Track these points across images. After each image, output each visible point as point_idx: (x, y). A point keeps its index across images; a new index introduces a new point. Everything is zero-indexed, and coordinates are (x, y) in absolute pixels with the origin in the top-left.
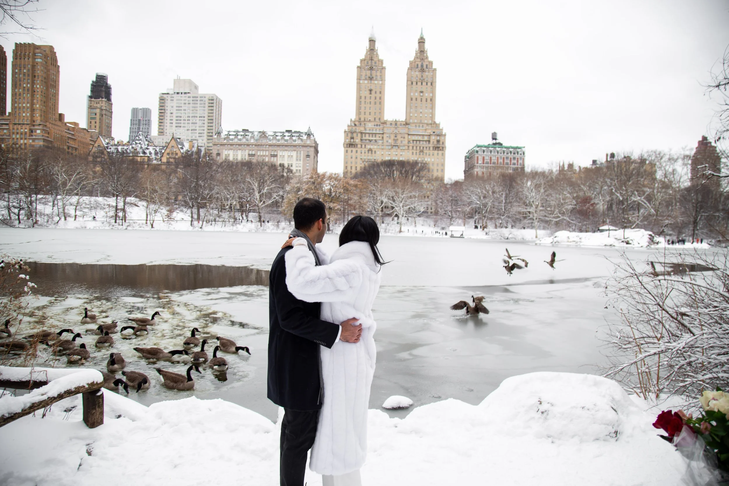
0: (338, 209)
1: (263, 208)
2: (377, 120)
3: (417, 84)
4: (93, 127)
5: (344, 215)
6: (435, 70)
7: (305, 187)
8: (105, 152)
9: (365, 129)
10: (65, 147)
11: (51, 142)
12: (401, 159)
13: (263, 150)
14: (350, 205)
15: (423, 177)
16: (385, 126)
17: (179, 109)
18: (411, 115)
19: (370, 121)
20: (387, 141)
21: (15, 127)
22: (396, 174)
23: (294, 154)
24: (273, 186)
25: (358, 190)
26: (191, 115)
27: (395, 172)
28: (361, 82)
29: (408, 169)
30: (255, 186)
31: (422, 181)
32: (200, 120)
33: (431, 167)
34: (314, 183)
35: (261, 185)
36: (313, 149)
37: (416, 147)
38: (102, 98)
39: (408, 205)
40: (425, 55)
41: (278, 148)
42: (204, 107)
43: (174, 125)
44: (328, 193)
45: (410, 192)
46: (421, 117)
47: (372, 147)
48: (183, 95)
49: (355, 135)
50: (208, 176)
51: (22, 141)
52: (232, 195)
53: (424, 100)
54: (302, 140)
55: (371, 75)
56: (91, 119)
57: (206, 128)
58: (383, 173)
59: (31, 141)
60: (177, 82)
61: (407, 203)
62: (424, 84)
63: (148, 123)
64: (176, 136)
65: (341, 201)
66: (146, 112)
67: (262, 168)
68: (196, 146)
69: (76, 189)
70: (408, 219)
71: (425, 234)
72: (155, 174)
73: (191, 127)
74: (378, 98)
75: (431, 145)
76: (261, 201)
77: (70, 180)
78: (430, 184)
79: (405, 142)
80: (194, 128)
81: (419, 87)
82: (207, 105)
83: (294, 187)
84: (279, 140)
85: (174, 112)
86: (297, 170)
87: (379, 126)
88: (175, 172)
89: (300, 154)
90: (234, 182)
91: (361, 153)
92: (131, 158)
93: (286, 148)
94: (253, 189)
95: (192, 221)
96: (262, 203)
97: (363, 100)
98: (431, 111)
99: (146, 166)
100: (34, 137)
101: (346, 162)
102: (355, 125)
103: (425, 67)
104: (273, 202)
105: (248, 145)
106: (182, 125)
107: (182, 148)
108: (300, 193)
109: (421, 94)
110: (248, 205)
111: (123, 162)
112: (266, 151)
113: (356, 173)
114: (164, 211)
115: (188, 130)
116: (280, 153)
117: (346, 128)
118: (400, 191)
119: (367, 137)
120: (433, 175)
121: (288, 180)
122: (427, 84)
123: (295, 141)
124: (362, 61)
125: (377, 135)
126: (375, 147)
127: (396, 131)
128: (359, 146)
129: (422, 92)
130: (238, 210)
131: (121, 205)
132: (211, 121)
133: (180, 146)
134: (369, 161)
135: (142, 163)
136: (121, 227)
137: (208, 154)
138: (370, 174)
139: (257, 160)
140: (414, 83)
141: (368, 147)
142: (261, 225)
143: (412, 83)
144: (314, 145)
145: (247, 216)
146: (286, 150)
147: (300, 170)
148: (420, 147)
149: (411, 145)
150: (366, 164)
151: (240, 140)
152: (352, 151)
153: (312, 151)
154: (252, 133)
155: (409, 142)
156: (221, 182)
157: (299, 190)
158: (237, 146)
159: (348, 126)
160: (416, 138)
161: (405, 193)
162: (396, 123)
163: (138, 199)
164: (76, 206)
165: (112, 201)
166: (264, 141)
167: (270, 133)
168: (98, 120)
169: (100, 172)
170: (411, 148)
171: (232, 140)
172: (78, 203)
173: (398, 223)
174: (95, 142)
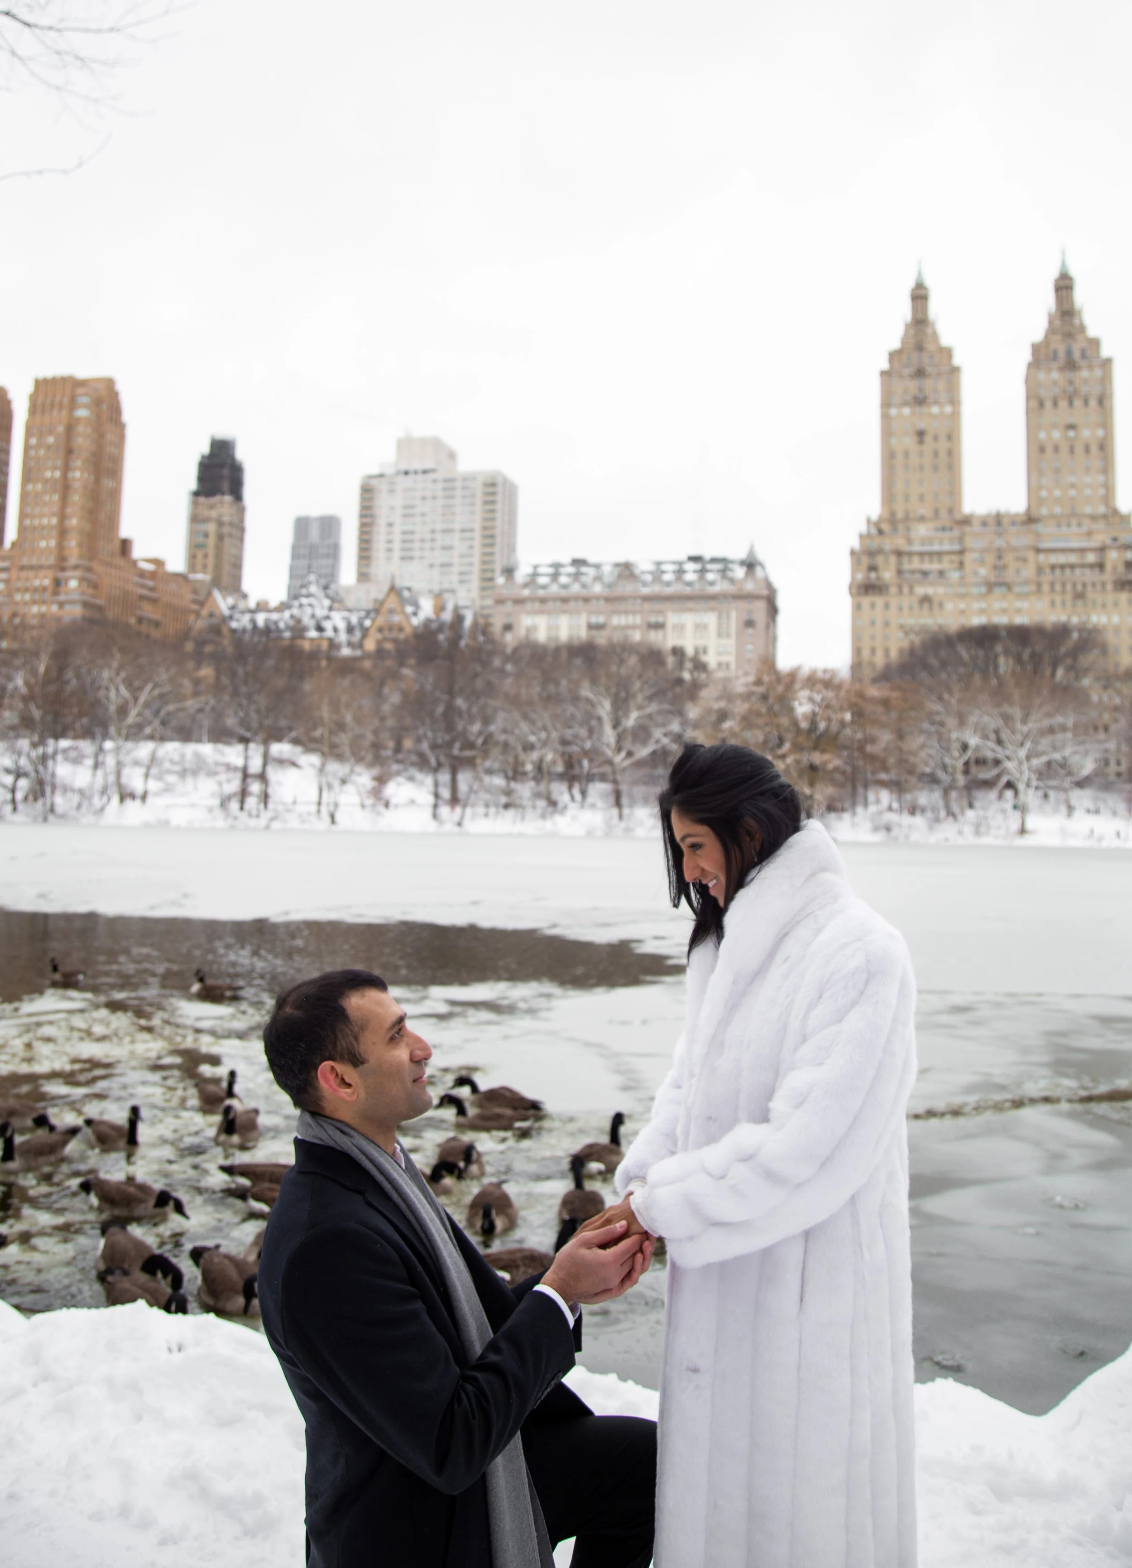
0: (836, 769)
1: (624, 770)
2: (943, 514)
3: (1055, 404)
4: (199, 566)
5: (854, 788)
6: (1108, 362)
7: (741, 708)
8: (225, 630)
9: (909, 541)
10: (133, 621)
11: (100, 609)
12: (1019, 620)
13: (626, 612)
14: (872, 758)
15: (1086, 671)
16: (967, 529)
17: (408, 512)
18: (1044, 493)
19: (922, 519)
20: (975, 573)
21: (24, 574)
22: (1004, 664)
23: (711, 619)
24: (653, 708)
25: (894, 715)
26: (439, 527)
27: (1002, 660)
28: (893, 412)
29: (1039, 648)
30: (605, 708)
31: (1086, 682)
32: (462, 539)
33: (1111, 639)
34: (764, 697)
35: (620, 705)
36: (760, 607)
37: (1064, 585)
38: (223, 494)
39: (1043, 753)
40: (1076, 322)
41: (667, 605)
42: (473, 504)
43: (397, 554)
44: (804, 725)
45: (1049, 715)
46: (1073, 499)
47: (930, 591)
48: (420, 477)
49: (880, 560)
50: (479, 684)
51: (35, 609)
52: (543, 735)
53: (1079, 449)
54: (732, 581)
55: (920, 390)
56: (195, 549)
57: (476, 559)
58: (965, 665)
59: (54, 608)
60: (405, 444)
61: (1040, 748)
62: (1078, 403)
63: (334, 552)
64: (400, 583)
65: (845, 747)
66: (329, 525)
67: (622, 662)
68: (450, 606)
69: (150, 723)
70: (1046, 796)
71: (1100, 839)
72: (346, 682)
73: (439, 557)
74: (943, 455)
75: (1108, 576)
76: (619, 749)
77: (136, 699)
78: (1110, 691)
79: (1029, 572)
80: (446, 560)
81: (1063, 414)
82: (479, 499)
83: (709, 711)
84: (668, 584)
85: (397, 520)
86: (720, 665)
87: (951, 529)
88: (396, 676)
89: (728, 618)
90: (550, 699)
91: (900, 609)
92: (287, 643)
93: (690, 604)
94: (599, 719)
95: (435, 806)
96: (623, 754)
97: (899, 459)
98: (1101, 478)
99: (324, 663)
100: (62, 598)
101: (857, 637)
102: (881, 532)
103: (1077, 355)
104: (654, 753)
105: (586, 600)
106: (416, 554)
107: (415, 614)
108: (727, 725)
109: (1071, 433)
110: (586, 763)
111: (264, 653)
112: (634, 613)
113: (888, 667)
114: (364, 778)
115: (431, 566)
116: (672, 619)
117: (856, 544)
118: (1017, 712)
119: (916, 564)
120: (1117, 665)
121: (693, 691)
122: (1086, 402)
123: (712, 584)
124: (893, 356)
125: (946, 558)
126: (941, 590)
127: (999, 543)
128: (893, 590)
129: (1071, 427)
130: (562, 777)
131: (255, 766)
132: (489, 538)
133: (409, 609)
134: (924, 630)
135: (314, 655)
136: (252, 822)
137: (483, 628)
138: (926, 666)
139: (610, 639)
140: (1048, 404)
141: (920, 591)
142: (621, 817)
143: (1041, 404)
144: (765, 592)
145: (584, 793)
146: (690, 610)
147: (728, 665)
148: (1074, 585)
149: (1047, 578)
150: (917, 640)
151: (565, 587)
152: (873, 606)
153: (759, 609)
154: (597, 566)
155: (1040, 570)
156: (515, 701)
157: (723, 716)
158: (558, 604)
159: (861, 537)
160: (1062, 559)
161: (1033, 717)
162: (998, 520)
163: (299, 749)
164: (149, 768)
165: (233, 754)
166: (628, 588)
167: (644, 565)
168: (211, 551)
169: (211, 681)
170: (1046, 588)
171: (544, 587)
172: (153, 759)
173: (1015, 807)
174: (202, 604)
